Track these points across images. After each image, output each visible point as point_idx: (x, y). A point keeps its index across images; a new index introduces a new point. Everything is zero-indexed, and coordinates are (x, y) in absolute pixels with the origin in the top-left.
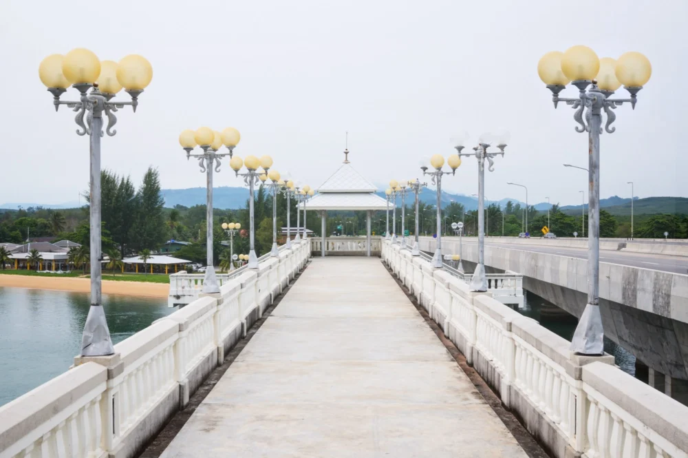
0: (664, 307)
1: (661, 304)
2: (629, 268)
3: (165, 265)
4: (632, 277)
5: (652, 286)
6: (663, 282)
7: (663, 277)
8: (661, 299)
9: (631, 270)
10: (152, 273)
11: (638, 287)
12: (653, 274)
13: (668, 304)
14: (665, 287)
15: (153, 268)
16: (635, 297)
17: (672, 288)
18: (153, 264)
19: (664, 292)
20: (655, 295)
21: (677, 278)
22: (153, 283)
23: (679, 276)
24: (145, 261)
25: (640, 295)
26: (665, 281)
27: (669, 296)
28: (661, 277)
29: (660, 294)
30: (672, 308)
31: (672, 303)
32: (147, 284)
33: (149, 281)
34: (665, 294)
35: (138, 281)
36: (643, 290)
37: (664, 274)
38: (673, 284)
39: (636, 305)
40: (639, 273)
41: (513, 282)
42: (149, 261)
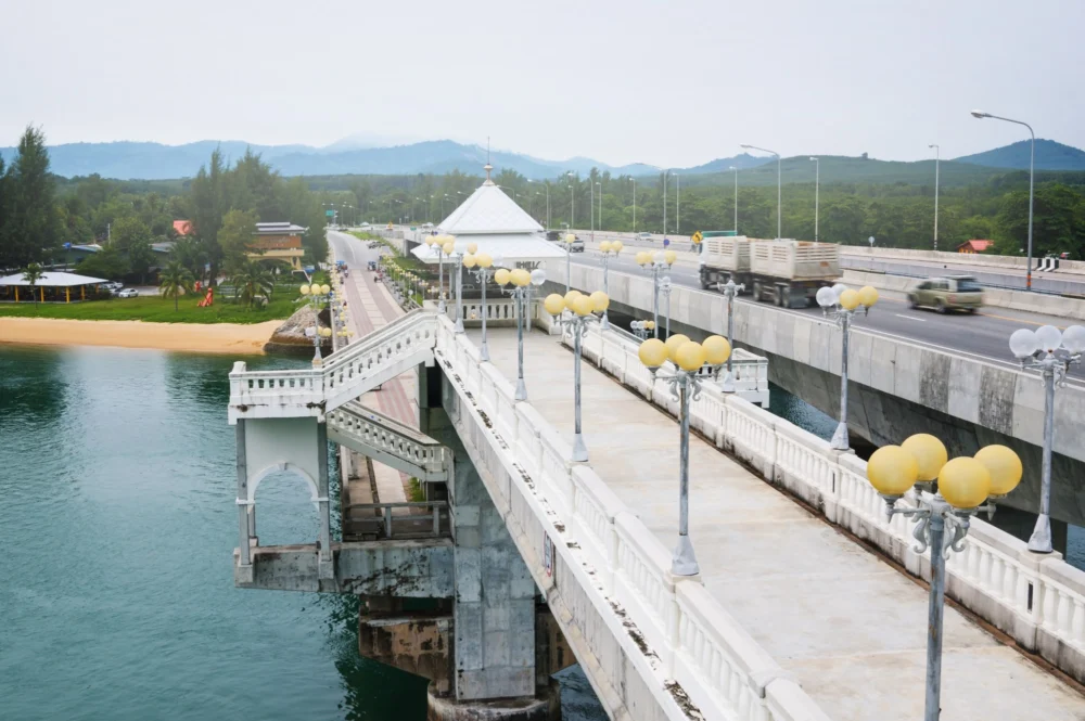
0: (1001, 420)
1: (995, 414)
2: (933, 354)
3: (64, 288)
4: (940, 368)
5: (979, 385)
6: (1000, 383)
7: (999, 375)
8: (994, 407)
9: (936, 357)
10: (43, 301)
11: (951, 384)
12: (980, 368)
13: (1009, 416)
14: (1002, 391)
15: (45, 293)
16: (946, 399)
17: (1016, 395)
18: (45, 287)
19: (1000, 398)
20: (984, 400)
21: (1025, 380)
22: (50, 320)
23: (1030, 378)
24: (33, 282)
25: (953, 396)
26: (1004, 381)
27: (1010, 405)
28: (995, 376)
29: (994, 399)
30: (1015, 422)
31: (1015, 415)
32: (40, 321)
33: (42, 316)
34: (1002, 400)
35: (24, 316)
36: (961, 389)
37: (1000, 371)
38: (1017, 389)
39: (947, 410)
40: (953, 365)
41: (754, 370)
42: (39, 282)
